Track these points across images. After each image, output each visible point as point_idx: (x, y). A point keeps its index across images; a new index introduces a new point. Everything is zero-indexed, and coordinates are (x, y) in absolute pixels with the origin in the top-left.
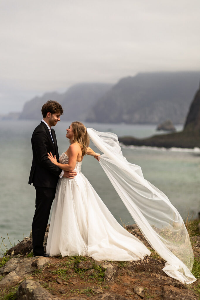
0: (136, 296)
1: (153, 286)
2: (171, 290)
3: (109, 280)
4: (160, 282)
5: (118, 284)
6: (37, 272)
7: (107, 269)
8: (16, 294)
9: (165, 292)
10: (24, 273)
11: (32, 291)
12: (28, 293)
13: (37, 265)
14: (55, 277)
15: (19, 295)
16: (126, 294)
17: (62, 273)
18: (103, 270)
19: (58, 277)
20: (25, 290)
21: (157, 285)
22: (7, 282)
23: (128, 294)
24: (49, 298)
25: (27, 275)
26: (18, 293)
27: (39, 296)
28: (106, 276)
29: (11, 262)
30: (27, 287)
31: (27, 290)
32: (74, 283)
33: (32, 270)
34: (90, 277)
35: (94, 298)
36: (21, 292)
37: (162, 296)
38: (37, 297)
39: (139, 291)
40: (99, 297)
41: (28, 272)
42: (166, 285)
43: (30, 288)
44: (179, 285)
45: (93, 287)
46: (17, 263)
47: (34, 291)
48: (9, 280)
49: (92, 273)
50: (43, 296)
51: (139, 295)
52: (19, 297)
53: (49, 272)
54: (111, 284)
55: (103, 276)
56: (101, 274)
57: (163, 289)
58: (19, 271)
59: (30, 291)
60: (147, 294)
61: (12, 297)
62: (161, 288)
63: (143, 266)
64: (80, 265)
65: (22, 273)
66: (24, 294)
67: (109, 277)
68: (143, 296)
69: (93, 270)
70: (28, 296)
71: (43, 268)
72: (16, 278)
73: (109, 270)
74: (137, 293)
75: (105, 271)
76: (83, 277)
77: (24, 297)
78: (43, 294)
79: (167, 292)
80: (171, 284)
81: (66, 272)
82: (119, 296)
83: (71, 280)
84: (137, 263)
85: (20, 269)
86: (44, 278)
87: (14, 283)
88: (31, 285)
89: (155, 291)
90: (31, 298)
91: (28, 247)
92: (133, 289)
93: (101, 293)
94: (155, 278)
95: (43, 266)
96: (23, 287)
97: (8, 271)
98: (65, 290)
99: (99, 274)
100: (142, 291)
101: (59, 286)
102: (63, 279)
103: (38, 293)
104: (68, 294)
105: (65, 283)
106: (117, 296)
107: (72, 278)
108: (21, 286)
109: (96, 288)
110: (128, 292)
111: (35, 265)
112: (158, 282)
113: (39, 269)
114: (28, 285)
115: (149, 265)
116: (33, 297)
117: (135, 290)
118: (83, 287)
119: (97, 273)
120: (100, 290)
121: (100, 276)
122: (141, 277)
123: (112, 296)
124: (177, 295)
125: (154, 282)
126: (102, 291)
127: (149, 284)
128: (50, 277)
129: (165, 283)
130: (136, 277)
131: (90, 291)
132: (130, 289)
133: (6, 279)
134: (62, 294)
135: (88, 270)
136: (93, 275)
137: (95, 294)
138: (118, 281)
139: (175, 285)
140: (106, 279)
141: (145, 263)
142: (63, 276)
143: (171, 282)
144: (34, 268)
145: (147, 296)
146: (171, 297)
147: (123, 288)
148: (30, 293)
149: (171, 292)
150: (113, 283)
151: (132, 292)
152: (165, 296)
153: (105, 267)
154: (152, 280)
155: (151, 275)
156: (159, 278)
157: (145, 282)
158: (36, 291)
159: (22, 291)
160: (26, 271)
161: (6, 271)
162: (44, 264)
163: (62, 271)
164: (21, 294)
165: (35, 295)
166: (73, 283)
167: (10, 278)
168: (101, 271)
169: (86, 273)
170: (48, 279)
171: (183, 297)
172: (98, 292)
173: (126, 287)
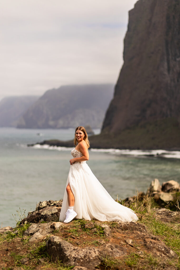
0: (128, 245)
1: (137, 239)
2: (151, 241)
3: (107, 235)
4: (141, 236)
5: (114, 238)
6: (55, 232)
7: (105, 228)
8: (46, 247)
9: (147, 242)
10: (46, 233)
11: (59, 243)
12: (56, 244)
13: (55, 227)
14: (70, 234)
15: (48, 247)
16: (121, 244)
17: (74, 231)
18: (102, 229)
19: (72, 234)
20: (53, 243)
21: (140, 238)
22: (35, 239)
23: (122, 244)
24: (72, 247)
25: (48, 234)
26: (47, 245)
27: (65, 246)
28: (105, 232)
29: (32, 227)
30: (55, 241)
31: (55, 242)
32: (85, 238)
33: (51, 231)
34: (94, 233)
35: (101, 247)
36: (50, 245)
37: (145, 245)
38: (63, 247)
39: (129, 242)
40: (104, 246)
41: (48, 233)
42: (146, 238)
43: (57, 241)
44: (154, 238)
45: (98, 240)
46: (37, 227)
47: (61, 243)
48: (36, 238)
49: (95, 231)
50: (67, 246)
51: (130, 245)
52: (48, 248)
53: (65, 231)
54: (110, 238)
55: (103, 233)
56: (102, 232)
57: (145, 240)
58: (42, 232)
59: (57, 243)
60: (135, 244)
61: (42, 248)
62: (143, 240)
63: (126, 226)
64: (86, 226)
65: (45, 233)
66: (52, 245)
67: (108, 233)
68: (133, 245)
69: (95, 229)
70: (56, 247)
71: (60, 229)
72: (41, 236)
73: (107, 228)
74: (128, 243)
75: (104, 229)
76: (89, 234)
77: (53, 247)
78: (67, 244)
79: (148, 242)
80: (149, 238)
81: (77, 231)
82: (117, 246)
83: (81, 236)
84: (122, 225)
85: (42, 231)
86: (61, 235)
87: (40, 240)
88: (57, 239)
89: (140, 242)
90: (58, 248)
91: (38, 217)
92: (125, 241)
93: (104, 244)
94: (137, 234)
95: (59, 228)
96: (52, 240)
97: (32, 232)
98: (80, 242)
99: (100, 232)
100: (132, 242)
101: (75, 240)
102: (76, 236)
103: (64, 244)
104: (82, 245)
105: (78, 238)
106: (116, 245)
107: (82, 235)
108: (50, 240)
109: (100, 240)
110: (122, 242)
111: (53, 227)
112: (140, 236)
113: (56, 229)
114: (55, 239)
115: (130, 226)
116: (61, 247)
117: (126, 241)
118: (91, 240)
119: (99, 231)
120: (103, 242)
121: (101, 233)
122: (127, 233)
123: (112, 245)
124: (155, 244)
125: (137, 236)
126: (105, 243)
127: (134, 238)
128: (66, 235)
129: (145, 237)
130: (124, 233)
131: (97, 243)
132: (123, 241)
133: (33, 237)
134: (78, 245)
135: (92, 229)
136: (96, 232)
137: (101, 244)
138: (113, 236)
139: (151, 238)
140: (105, 235)
141: (127, 224)
142: (75, 234)
143: (149, 236)
144: (53, 230)
145: (136, 245)
146: (151, 245)
147: (118, 241)
148: (57, 244)
149: (151, 242)
150: (110, 237)
151: (125, 243)
152: (147, 245)
153: (103, 226)
154: (136, 235)
155: (134, 232)
156: (140, 234)
157: (131, 237)
158: (62, 243)
159: (51, 243)
160: (47, 232)
161: (30, 233)
162: (60, 226)
163: (74, 230)
164: (50, 246)
165: (62, 246)
166: (83, 237)
167: (36, 237)
168: (101, 229)
169: (91, 231)
170: (65, 236)
171: (160, 245)
172: (102, 243)
173: (120, 240)
